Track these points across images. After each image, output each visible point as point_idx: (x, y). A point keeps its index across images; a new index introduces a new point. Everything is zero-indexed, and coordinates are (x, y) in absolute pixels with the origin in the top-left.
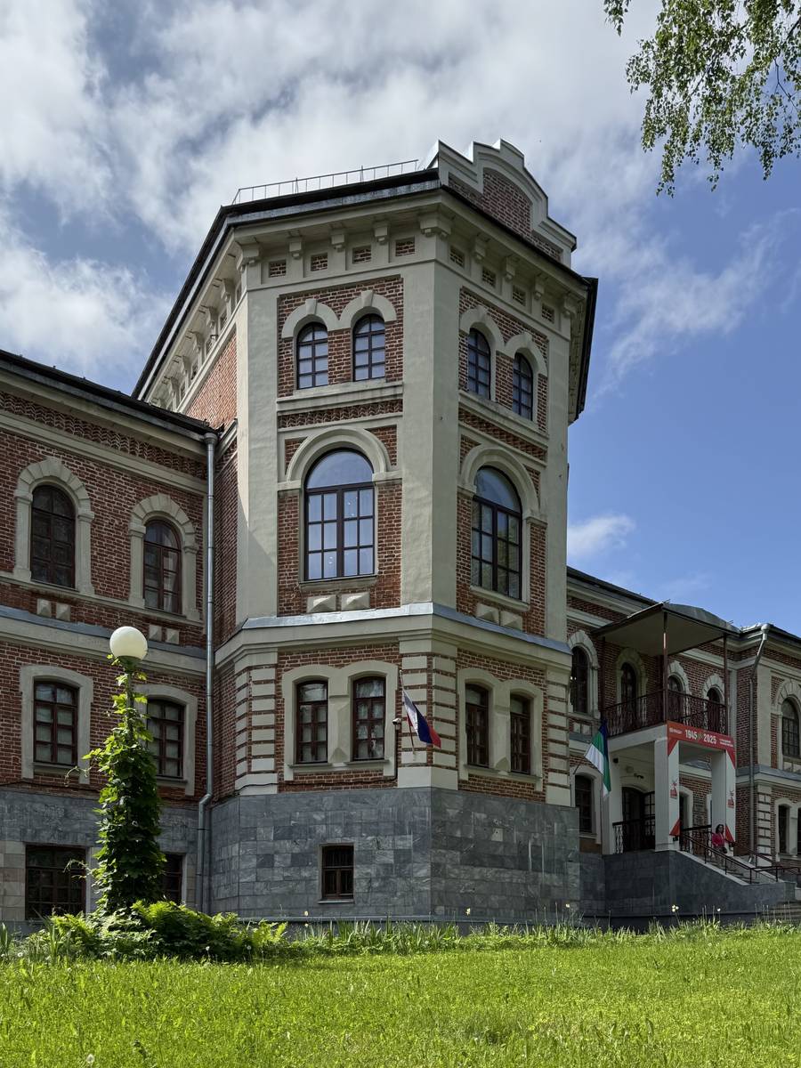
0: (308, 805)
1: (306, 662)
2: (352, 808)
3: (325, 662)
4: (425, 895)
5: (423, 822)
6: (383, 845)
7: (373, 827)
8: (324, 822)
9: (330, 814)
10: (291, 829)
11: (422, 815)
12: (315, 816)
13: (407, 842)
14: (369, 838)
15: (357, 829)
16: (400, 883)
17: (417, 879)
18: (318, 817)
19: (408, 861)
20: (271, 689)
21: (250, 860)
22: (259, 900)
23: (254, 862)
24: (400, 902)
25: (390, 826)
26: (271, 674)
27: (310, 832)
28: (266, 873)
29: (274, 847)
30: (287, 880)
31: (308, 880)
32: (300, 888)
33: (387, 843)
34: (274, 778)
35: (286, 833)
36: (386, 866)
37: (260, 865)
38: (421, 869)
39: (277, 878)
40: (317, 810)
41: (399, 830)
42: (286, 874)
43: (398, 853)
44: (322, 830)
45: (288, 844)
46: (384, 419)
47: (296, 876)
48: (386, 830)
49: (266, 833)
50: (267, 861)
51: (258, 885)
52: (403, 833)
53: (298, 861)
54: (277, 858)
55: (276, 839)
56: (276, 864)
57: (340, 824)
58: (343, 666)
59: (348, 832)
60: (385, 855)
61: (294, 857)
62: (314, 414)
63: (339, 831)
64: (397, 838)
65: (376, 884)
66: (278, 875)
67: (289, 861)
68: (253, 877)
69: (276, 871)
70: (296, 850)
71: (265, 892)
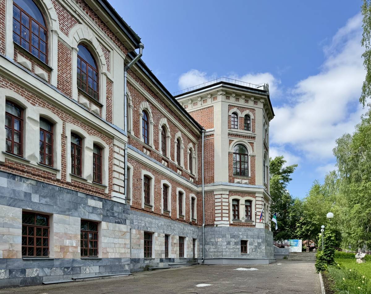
0: (238, 230)
1: (235, 195)
2: (248, 232)
3: (239, 195)
4: (264, 253)
5: (263, 236)
6: (255, 241)
7: (253, 237)
8: (242, 234)
9: (243, 233)
10: (234, 236)
11: (263, 235)
12: (240, 233)
13: (260, 241)
14: (252, 239)
15: (249, 237)
16: (259, 250)
17: (262, 249)
18: (241, 233)
19: (260, 245)
20: (227, 200)
21: (225, 243)
22: (227, 253)
23: (226, 243)
24: (259, 254)
25: (256, 237)
26: (227, 197)
27: (239, 237)
28: (228, 246)
29: (230, 240)
30: (234, 248)
31: (238, 248)
32: (237, 250)
33: (256, 240)
34: (228, 223)
35: (233, 236)
36: (256, 246)
37: (227, 244)
38: (263, 247)
39: (231, 248)
40: (240, 231)
41: (258, 238)
42: (233, 247)
43: (258, 243)
44: (241, 236)
45: (233, 239)
46: (251, 141)
47: (236, 247)
48: (255, 238)
49: (228, 236)
50: (229, 243)
51: (227, 249)
52: (259, 238)
53: (236, 243)
54: (231, 243)
55: (231, 238)
56: (231, 244)
57: (245, 235)
58: (243, 197)
59: (247, 237)
60: (255, 243)
61: (235, 243)
62: (236, 135)
63: (245, 237)
64: (258, 239)
65: (254, 250)
66: (231, 247)
67: (234, 244)
68: (225, 247)
69: (231, 246)
70: (236, 241)
71: (228, 251)
